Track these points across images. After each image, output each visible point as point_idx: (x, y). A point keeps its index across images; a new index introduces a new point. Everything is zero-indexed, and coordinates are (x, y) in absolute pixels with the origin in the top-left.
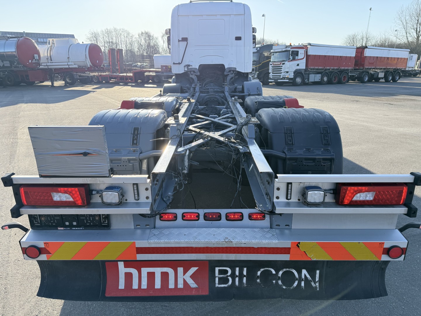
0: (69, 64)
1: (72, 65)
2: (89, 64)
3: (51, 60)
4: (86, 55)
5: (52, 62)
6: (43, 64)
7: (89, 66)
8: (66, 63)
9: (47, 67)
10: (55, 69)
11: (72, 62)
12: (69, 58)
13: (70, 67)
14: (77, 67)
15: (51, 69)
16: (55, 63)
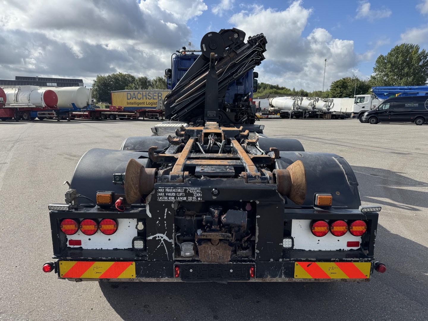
0: (29, 104)
1: (31, 105)
2: (44, 105)
3: (17, 102)
4: (41, 98)
5: (17, 103)
6: (10, 104)
7: (44, 106)
8: (27, 104)
9: (13, 107)
10: (20, 108)
11: (31, 103)
12: (29, 100)
13: (30, 106)
14: (35, 107)
15: (16, 108)
16: (19, 103)
